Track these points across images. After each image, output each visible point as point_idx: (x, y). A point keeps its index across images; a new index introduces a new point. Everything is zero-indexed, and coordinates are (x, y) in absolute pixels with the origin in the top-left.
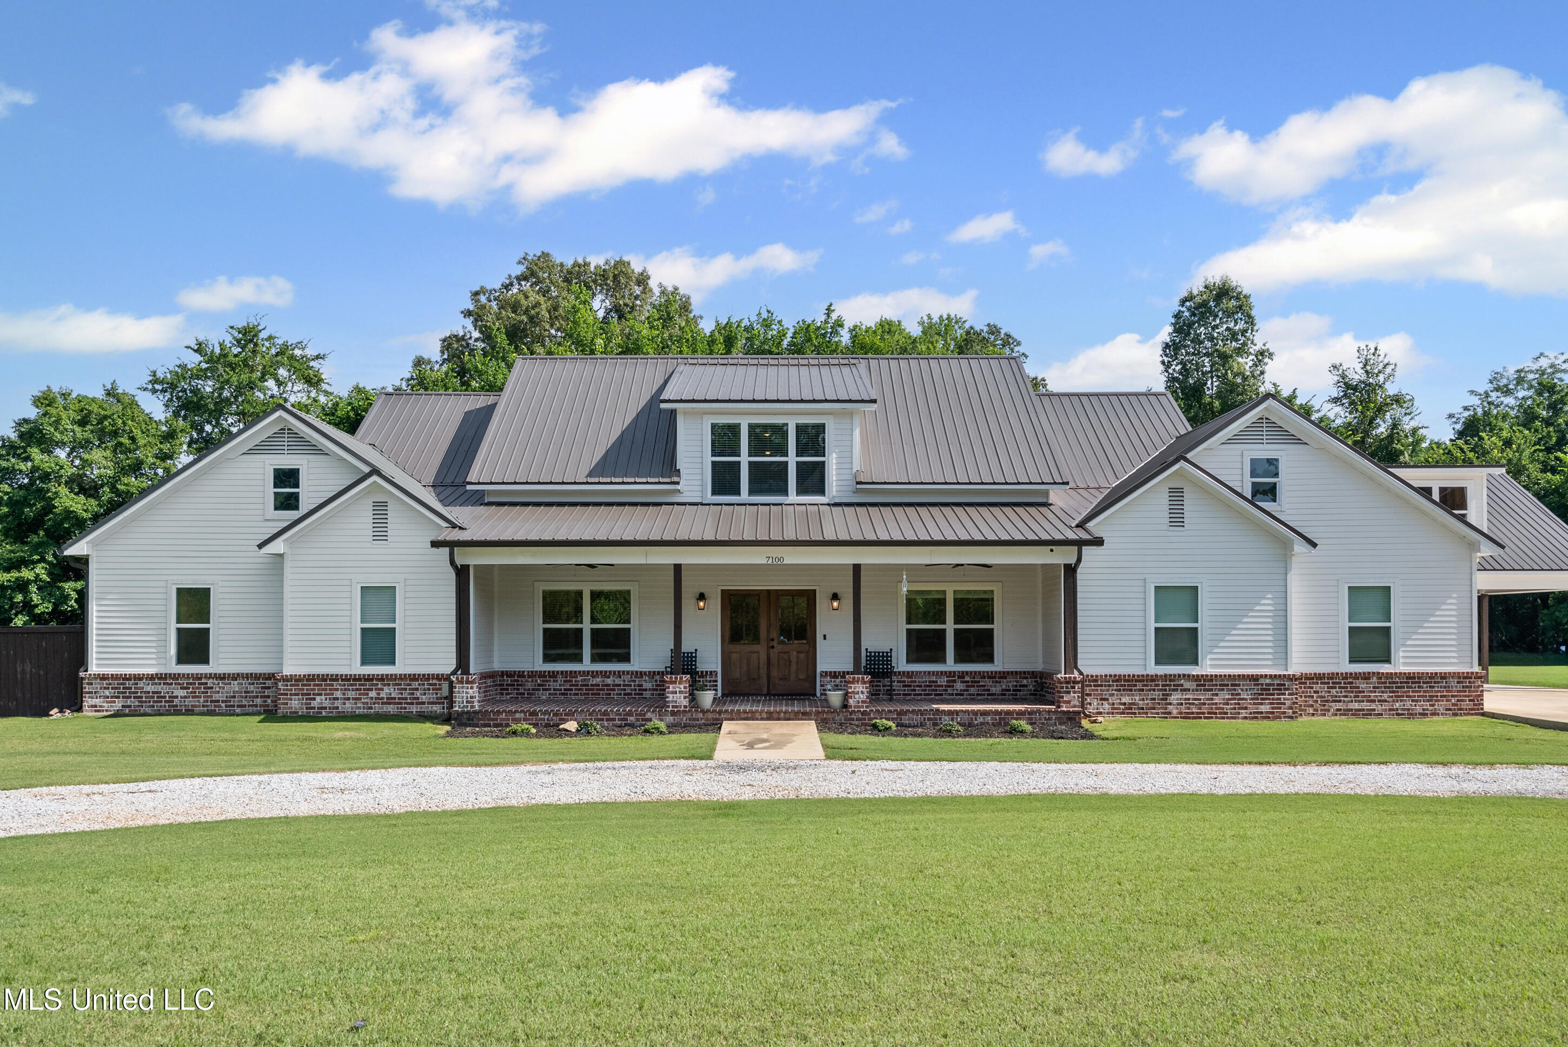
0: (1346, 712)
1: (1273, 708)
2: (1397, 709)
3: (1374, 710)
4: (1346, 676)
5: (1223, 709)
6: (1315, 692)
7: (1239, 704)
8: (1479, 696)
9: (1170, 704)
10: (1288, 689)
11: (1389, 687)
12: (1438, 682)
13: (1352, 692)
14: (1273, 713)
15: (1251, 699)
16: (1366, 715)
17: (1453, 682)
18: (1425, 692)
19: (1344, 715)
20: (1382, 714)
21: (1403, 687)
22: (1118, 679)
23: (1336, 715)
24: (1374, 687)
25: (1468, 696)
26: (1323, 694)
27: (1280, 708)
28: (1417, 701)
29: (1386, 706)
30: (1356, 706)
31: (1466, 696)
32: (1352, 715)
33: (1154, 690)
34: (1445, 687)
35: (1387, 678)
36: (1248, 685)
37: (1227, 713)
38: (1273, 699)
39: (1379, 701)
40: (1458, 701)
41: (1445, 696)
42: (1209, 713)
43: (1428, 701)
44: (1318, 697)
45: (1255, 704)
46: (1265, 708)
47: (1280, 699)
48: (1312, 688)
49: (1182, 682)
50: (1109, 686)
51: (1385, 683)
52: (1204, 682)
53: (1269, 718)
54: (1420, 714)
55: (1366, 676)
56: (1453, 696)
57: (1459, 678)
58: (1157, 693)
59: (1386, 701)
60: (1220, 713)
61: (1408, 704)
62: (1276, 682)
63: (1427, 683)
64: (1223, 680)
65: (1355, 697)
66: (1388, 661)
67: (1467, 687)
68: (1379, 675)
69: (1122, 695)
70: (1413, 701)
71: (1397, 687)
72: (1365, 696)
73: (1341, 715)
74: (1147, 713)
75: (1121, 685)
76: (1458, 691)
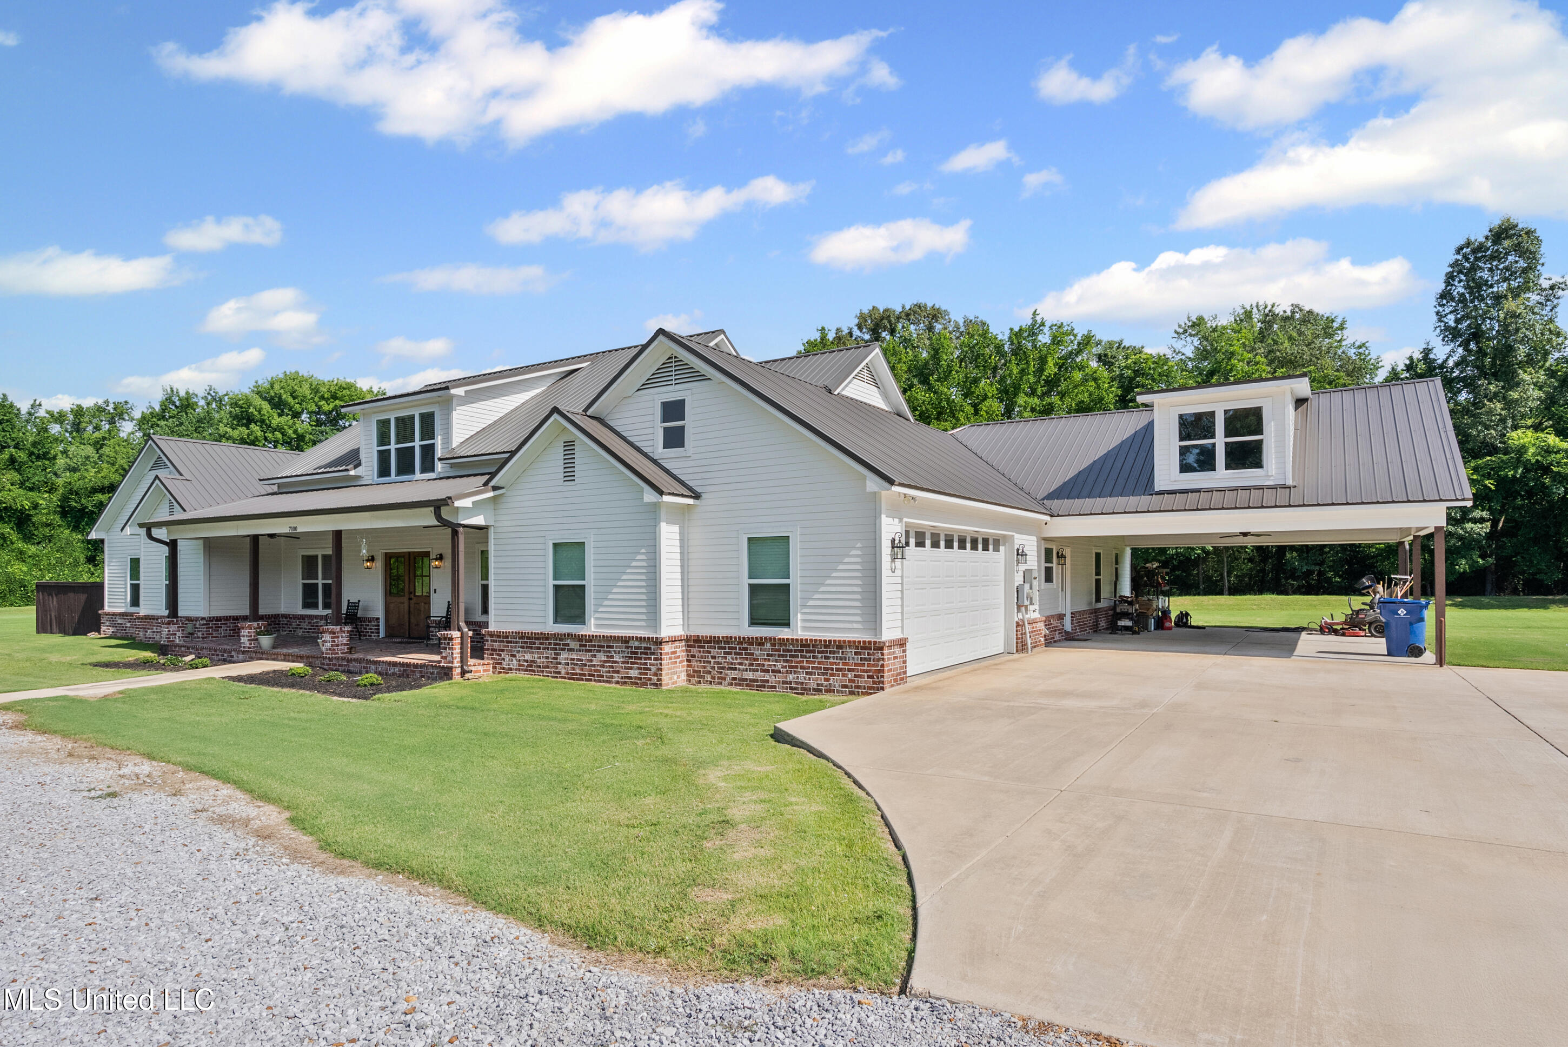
0: (740, 682)
1: (641, 674)
2: (791, 683)
3: (767, 681)
4: (741, 641)
5: (599, 671)
6: (714, 657)
7: (612, 667)
8: (879, 671)
9: (560, 663)
10: (653, 654)
11: (783, 656)
12: (834, 652)
13: (747, 659)
14: (640, 679)
15: (623, 663)
16: (760, 686)
17: (850, 653)
18: (819, 663)
19: (739, 685)
20: (775, 687)
21: (797, 656)
22: (522, 636)
23: (731, 684)
24: (768, 655)
25: (867, 671)
26: (720, 660)
27: (646, 674)
28: (811, 673)
29: (779, 677)
30: (750, 675)
31: (864, 671)
32: (747, 685)
33: (548, 649)
34: (841, 659)
35: (781, 645)
36: (620, 647)
37: (602, 676)
38: (641, 664)
39: (773, 671)
40: (855, 676)
41: (840, 670)
42: (590, 675)
43: (823, 674)
44: (715, 663)
45: (626, 668)
46: (634, 673)
47: (646, 664)
48: (710, 652)
49: (568, 641)
50: (516, 642)
51: (779, 650)
52: (586, 643)
53: (637, 684)
54: (814, 690)
55: (760, 642)
56: (849, 670)
57: (857, 648)
58: (550, 651)
59: (779, 672)
60: (598, 676)
61: (802, 677)
62: (644, 645)
63: (822, 652)
64: (600, 641)
65: (751, 665)
66: (787, 625)
67: (865, 659)
68: (773, 641)
69: (525, 652)
70: (807, 673)
71: (791, 656)
72: (759, 665)
73: (736, 685)
74: (543, 672)
75: (526, 643)
76: (856, 665)
